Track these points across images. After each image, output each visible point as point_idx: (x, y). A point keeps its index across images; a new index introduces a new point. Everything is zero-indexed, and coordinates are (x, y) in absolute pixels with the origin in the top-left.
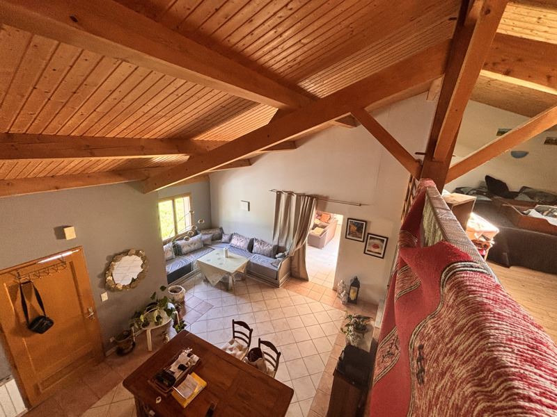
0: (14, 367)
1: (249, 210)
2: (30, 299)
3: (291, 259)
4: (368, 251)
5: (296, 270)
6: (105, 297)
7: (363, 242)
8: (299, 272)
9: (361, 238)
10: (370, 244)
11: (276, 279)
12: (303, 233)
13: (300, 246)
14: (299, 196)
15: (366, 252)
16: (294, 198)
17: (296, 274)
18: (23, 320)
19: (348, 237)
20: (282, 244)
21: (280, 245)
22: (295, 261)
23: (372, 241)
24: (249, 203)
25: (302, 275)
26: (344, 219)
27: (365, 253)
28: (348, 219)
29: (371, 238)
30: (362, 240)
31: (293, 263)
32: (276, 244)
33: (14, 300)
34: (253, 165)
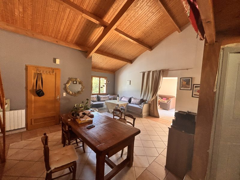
0: (27, 106)
1: (130, 84)
2: (39, 81)
3: (150, 105)
4: (194, 95)
5: (152, 112)
6: (65, 94)
7: (191, 90)
8: (154, 113)
9: (189, 88)
10: (195, 91)
11: (141, 113)
12: (156, 90)
13: (154, 98)
14: (153, 72)
15: (194, 96)
16: (151, 73)
17: (153, 114)
18: (35, 88)
19: (181, 89)
20: (145, 99)
21: (144, 99)
22: (152, 107)
23: (197, 88)
24: (130, 81)
25: (156, 114)
26: (178, 79)
27: (192, 96)
28: (181, 78)
29: (196, 87)
30: (190, 89)
31: (151, 109)
32: (142, 98)
33: (34, 79)
34: (133, 63)
